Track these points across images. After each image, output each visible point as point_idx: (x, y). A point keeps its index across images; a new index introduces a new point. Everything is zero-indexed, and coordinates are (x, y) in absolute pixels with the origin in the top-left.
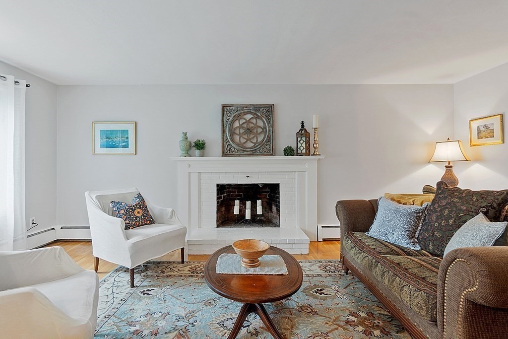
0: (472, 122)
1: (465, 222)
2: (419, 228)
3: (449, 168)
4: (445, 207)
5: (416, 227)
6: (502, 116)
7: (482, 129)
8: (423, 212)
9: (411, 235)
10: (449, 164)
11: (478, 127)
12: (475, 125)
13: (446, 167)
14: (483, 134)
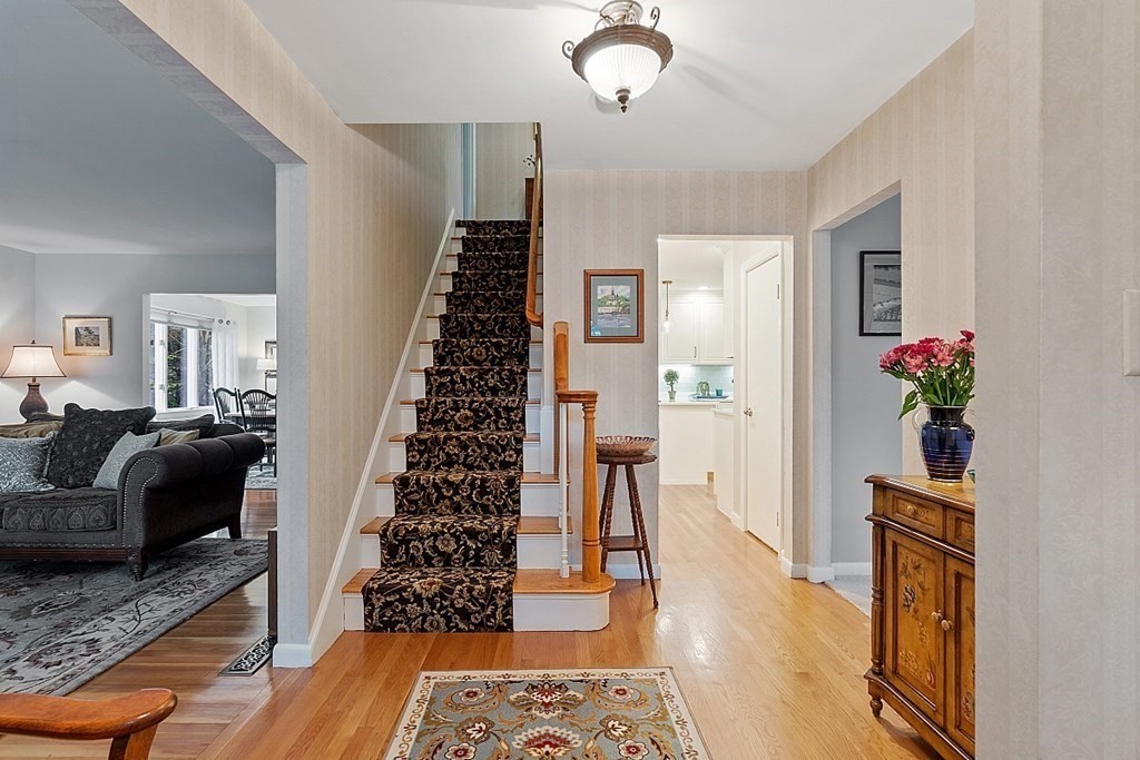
0: (67, 320)
1: (113, 444)
2: (47, 464)
3: (34, 388)
4: (83, 433)
5: (43, 463)
6: (111, 320)
7: (82, 332)
8: (49, 444)
9: (38, 476)
10: (34, 380)
11: (77, 329)
12: (72, 325)
13: (29, 386)
14: (83, 340)
